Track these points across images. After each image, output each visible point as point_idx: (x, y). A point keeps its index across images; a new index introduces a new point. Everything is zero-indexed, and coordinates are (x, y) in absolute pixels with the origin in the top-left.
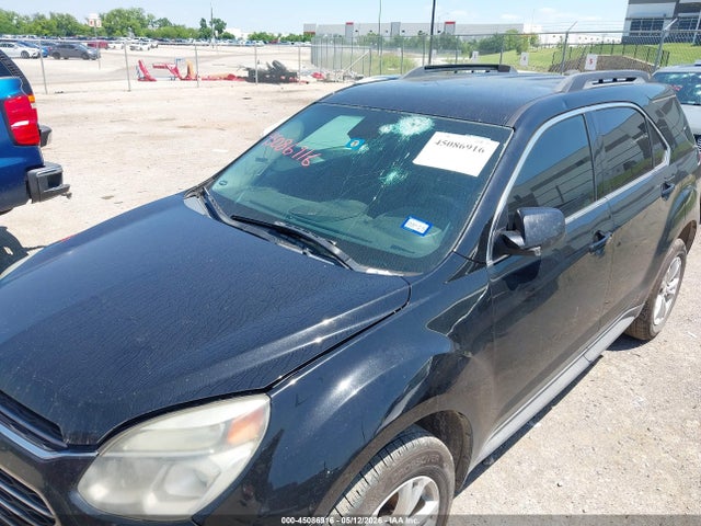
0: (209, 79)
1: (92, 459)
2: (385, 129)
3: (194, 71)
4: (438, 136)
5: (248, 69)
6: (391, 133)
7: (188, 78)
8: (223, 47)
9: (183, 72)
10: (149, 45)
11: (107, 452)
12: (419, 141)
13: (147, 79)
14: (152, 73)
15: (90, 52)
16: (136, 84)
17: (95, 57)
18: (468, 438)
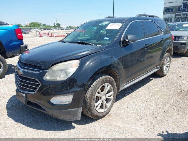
0: (57, 36)
1: (47, 71)
2: (100, 24)
3: (53, 35)
4: (111, 24)
5: (67, 34)
6: (101, 25)
7: (51, 36)
8: (60, 30)
9: (50, 35)
10: (41, 30)
11: (50, 70)
12: (107, 25)
13: (41, 37)
14: (42, 35)
15: (26, 32)
16: (38, 38)
17: (28, 33)
18: (119, 80)
